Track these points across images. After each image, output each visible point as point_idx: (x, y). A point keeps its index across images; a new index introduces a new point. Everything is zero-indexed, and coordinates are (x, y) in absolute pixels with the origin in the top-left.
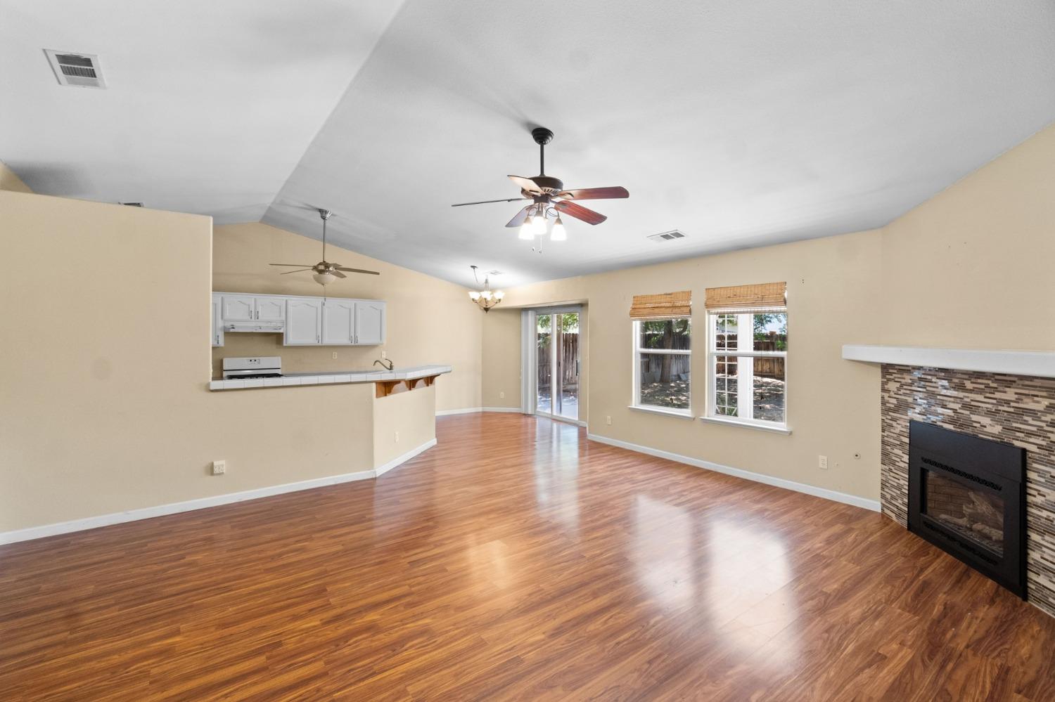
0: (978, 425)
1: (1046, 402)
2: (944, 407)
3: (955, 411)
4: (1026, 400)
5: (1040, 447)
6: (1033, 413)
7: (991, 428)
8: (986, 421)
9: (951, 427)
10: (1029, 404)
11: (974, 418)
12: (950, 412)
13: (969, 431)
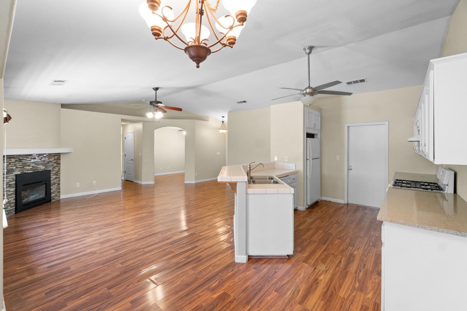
0: (39, 168)
1: (53, 159)
2: (29, 166)
3: (33, 166)
4: (50, 159)
5: (52, 168)
6: (51, 162)
7: (42, 168)
8: (41, 166)
9: (31, 171)
10: (51, 160)
11: (38, 166)
12: (31, 167)
13: (37, 170)
